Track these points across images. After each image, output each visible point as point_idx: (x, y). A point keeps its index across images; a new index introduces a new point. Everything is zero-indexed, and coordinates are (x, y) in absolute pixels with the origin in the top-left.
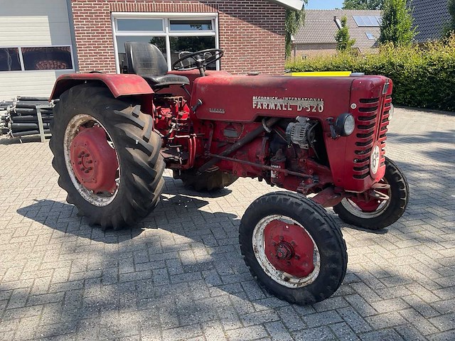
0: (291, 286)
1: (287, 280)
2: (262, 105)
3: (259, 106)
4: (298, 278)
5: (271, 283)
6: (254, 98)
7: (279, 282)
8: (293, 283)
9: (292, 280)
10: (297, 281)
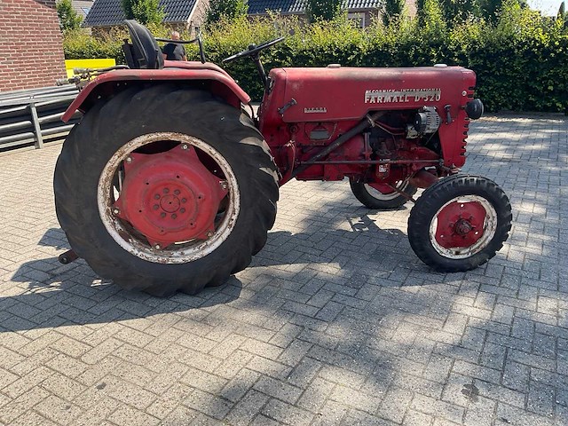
0: (466, 256)
1: (457, 253)
2: (376, 99)
3: (373, 100)
4: (467, 248)
5: (448, 261)
6: (367, 92)
7: (453, 257)
8: (465, 253)
9: (462, 252)
10: (468, 250)
